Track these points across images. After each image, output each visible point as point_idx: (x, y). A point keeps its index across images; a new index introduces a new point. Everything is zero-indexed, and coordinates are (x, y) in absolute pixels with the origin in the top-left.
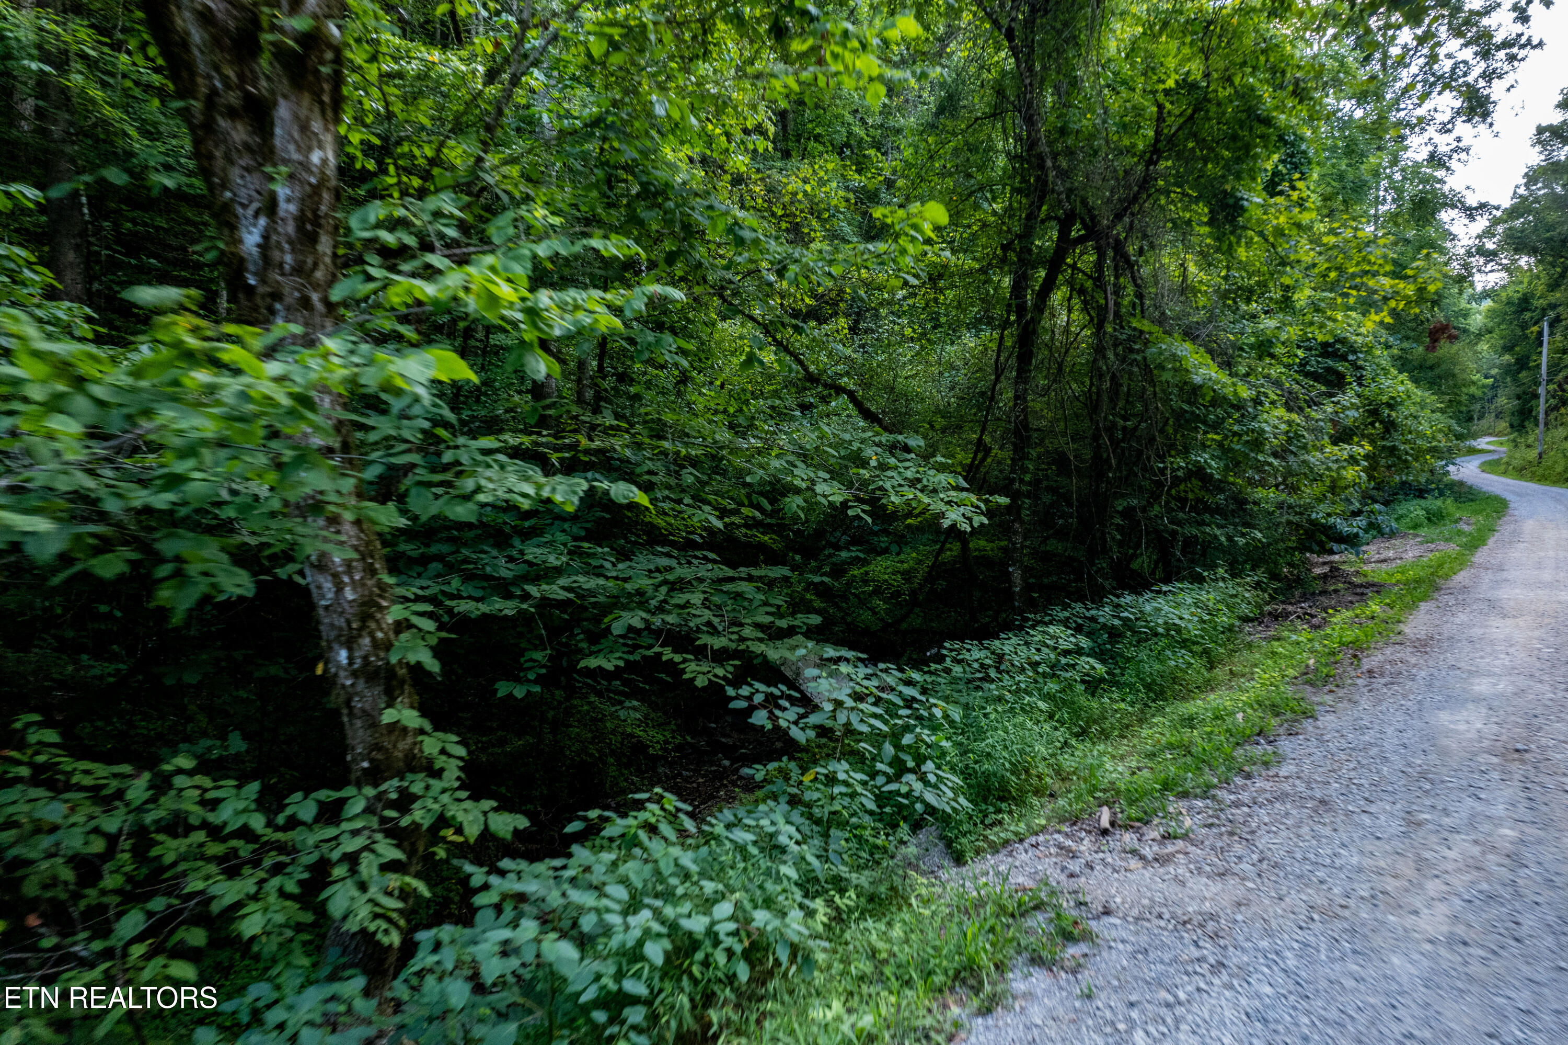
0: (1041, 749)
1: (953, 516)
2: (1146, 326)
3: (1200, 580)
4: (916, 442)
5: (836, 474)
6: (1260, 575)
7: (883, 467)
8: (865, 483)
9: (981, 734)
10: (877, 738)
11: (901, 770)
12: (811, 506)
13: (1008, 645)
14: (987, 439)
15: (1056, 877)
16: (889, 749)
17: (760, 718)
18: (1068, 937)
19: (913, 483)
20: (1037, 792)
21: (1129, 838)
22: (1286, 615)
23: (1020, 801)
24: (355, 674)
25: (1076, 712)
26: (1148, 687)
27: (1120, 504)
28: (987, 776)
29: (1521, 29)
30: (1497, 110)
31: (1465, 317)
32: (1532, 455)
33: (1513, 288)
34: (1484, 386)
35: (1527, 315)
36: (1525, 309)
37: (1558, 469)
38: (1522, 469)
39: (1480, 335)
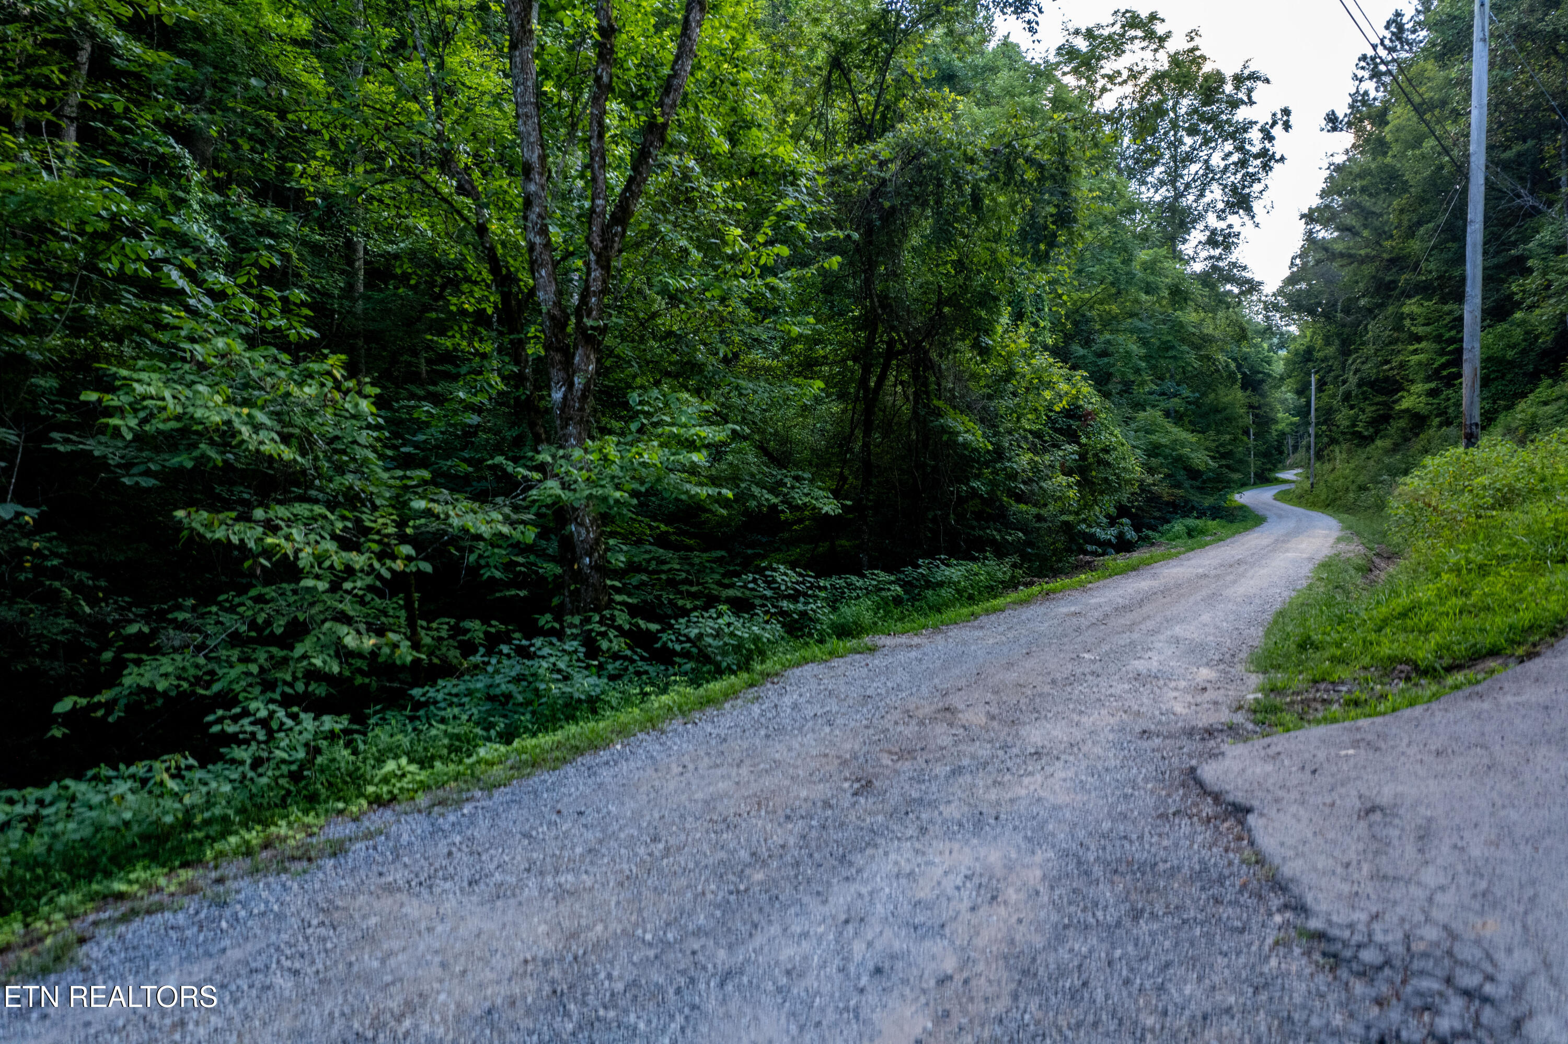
1: (826, 509)
2: (940, 404)
4: (807, 475)
5: (771, 491)
6: (1016, 559)
7: (793, 487)
8: (785, 495)
12: (760, 505)
14: (846, 472)
16: (802, 599)
19: (807, 495)
24: (591, 568)
25: (888, 612)
27: (930, 515)
29: (1268, 145)
30: (1257, 206)
31: (1269, 363)
32: (1307, 485)
33: (1299, 341)
34: (1292, 424)
35: (1310, 365)
36: (1309, 360)
37: (1323, 497)
38: (1301, 497)
39: (1282, 379)
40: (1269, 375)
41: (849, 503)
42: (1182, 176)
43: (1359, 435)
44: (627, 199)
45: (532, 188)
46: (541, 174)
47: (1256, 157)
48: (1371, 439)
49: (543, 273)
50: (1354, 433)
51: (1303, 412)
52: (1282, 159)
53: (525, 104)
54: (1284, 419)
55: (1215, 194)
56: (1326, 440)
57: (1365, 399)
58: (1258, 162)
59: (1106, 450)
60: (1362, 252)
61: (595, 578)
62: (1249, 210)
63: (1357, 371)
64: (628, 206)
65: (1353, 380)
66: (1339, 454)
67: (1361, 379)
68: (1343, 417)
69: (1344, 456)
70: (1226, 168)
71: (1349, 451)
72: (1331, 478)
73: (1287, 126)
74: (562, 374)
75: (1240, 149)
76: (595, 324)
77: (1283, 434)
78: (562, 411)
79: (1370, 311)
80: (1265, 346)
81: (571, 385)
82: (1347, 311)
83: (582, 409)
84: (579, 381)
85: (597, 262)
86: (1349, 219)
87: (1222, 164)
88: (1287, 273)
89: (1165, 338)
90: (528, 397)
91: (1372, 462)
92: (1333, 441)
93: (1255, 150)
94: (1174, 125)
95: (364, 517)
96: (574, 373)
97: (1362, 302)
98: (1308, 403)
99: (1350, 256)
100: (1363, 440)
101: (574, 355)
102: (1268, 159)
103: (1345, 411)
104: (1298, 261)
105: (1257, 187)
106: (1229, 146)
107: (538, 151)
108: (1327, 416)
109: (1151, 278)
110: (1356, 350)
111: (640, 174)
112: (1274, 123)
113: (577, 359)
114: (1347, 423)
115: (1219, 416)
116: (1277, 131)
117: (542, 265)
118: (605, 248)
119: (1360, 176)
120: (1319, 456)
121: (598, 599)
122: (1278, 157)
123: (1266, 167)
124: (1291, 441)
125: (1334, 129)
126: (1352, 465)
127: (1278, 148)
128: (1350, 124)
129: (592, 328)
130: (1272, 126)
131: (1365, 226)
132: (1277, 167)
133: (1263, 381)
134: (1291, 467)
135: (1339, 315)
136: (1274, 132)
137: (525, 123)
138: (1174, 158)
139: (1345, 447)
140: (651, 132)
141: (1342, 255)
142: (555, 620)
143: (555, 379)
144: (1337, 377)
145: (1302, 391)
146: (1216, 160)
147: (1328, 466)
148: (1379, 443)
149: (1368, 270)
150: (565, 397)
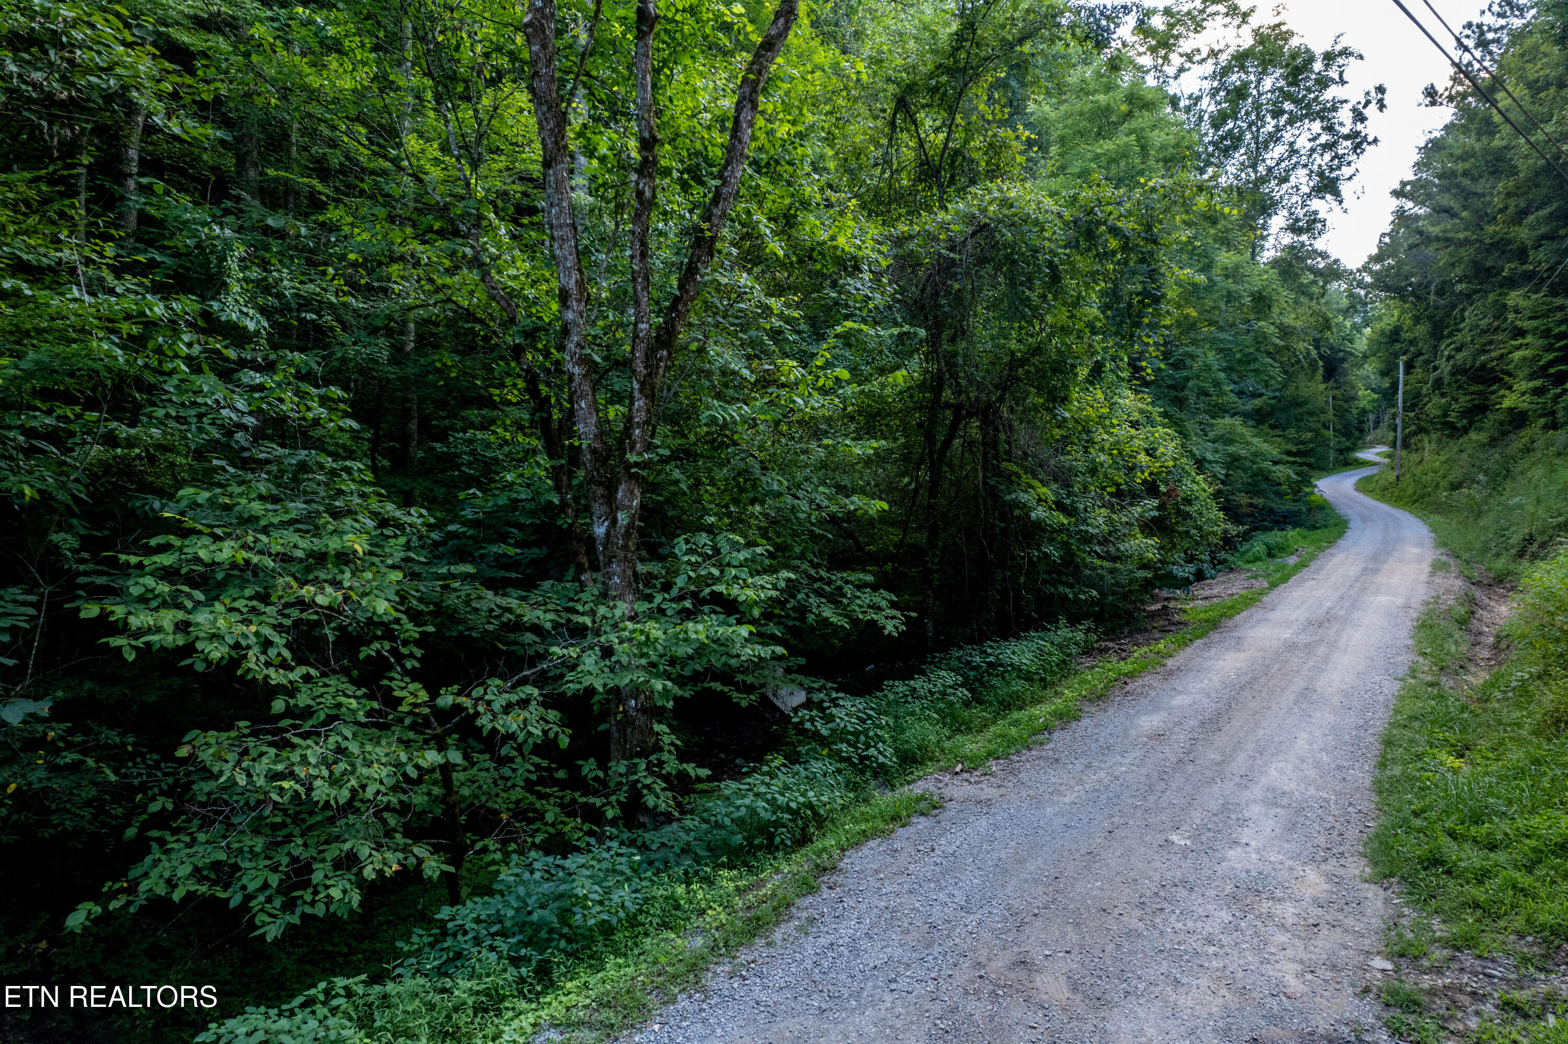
0: (933, 738)
1: (889, 626)
2: (1011, 466)
3: (1045, 629)
4: (869, 580)
7: (853, 599)
8: (845, 606)
9: (903, 731)
10: (856, 734)
11: (868, 747)
13: (918, 683)
15: (932, 789)
16: (862, 738)
17: (808, 725)
18: (935, 808)
20: (931, 760)
21: (966, 775)
22: (1107, 650)
23: (922, 763)
25: (954, 718)
26: (1000, 703)
28: (906, 751)
29: (1359, 127)
30: (1345, 188)
31: (1351, 342)
32: (1392, 476)
33: (1386, 320)
34: (1373, 401)
35: (1397, 346)
36: (1396, 341)
37: (1410, 491)
38: (1386, 489)
39: (1365, 357)
40: (1351, 354)
41: (914, 614)
42: (1264, 160)
43: (1452, 426)
44: (673, 319)
45: (570, 316)
46: (579, 301)
47: (1346, 137)
48: (1466, 431)
49: (583, 404)
50: (1445, 423)
51: (1389, 395)
52: (1376, 141)
53: (561, 226)
54: (1365, 397)
55: (1300, 178)
56: (1413, 428)
57: (1459, 387)
58: (1348, 143)
59: (1188, 501)
60: (1461, 236)
61: (641, 720)
62: (1336, 193)
63: (1450, 358)
64: (673, 327)
65: (1445, 368)
66: (1428, 444)
67: (1454, 366)
68: (1433, 406)
69: (1434, 446)
70: (1313, 150)
71: (1439, 441)
72: (1418, 471)
73: (1382, 106)
74: (604, 509)
75: (1329, 129)
76: (639, 459)
77: (1364, 411)
78: (605, 548)
79: (1468, 296)
80: (1348, 324)
81: (614, 521)
82: (1440, 293)
83: (625, 547)
84: (623, 518)
85: (641, 391)
86: (1447, 200)
87: (1309, 145)
88: (1375, 251)
89: (1247, 351)
90: (570, 526)
91: (1465, 456)
92: (1421, 430)
93: (1345, 131)
94: (1257, 107)
95: (393, 684)
96: (617, 509)
97: (1459, 287)
98: (1394, 386)
99: (1447, 240)
100: (1454, 432)
101: (617, 490)
102: (1359, 142)
103: (1436, 399)
104: (1387, 240)
105: (1346, 171)
106: (1316, 126)
107: (575, 276)
108: (1414, 401)
109: (1233, 287)
110: (1451, 334)
111: (687, 292)
112: (1368, 103)
113: (620, 494)
114: (1438, 412)
115: (1300, 411)
116: (1371, 111)
117: (581, 397)
118: (649, 375)
119: (1463, 158)
120: (1406, 446)
121: (644, 742)
122: (1370, 139)
123: (1357, 148)
124: (1372, 417)
125: (1433, 103)
126: (1443, 458)
127: (1370, 129)
128: (1451, 99)
129: (636, 464)
130: (1365, 106)
131: (1465, 208)
132: (1369, 149)
133: (1343, 360)
134: (1372, 444)
135: (1432, 297)
136: (1367, 112)
137: (561, 247)
138: (1256, 138)
139: (1434, 436)
140: (699, 246)
141: (1438, 239)
142: (599, 767)
143: (598, 513)
144: (1427, 362)
145: (1388, 371)
146: (1303, 143)
147: (1415, 457)
148: (1473, 435)
149: (1466, 253)
150: (608, 534)
